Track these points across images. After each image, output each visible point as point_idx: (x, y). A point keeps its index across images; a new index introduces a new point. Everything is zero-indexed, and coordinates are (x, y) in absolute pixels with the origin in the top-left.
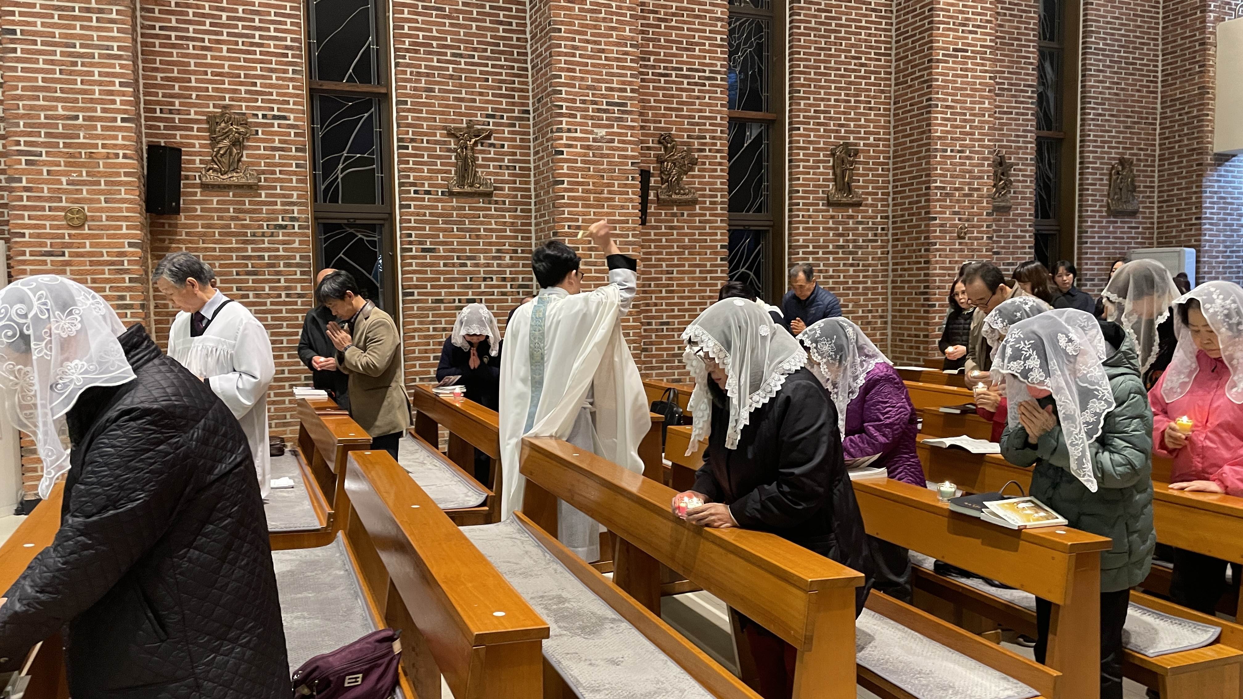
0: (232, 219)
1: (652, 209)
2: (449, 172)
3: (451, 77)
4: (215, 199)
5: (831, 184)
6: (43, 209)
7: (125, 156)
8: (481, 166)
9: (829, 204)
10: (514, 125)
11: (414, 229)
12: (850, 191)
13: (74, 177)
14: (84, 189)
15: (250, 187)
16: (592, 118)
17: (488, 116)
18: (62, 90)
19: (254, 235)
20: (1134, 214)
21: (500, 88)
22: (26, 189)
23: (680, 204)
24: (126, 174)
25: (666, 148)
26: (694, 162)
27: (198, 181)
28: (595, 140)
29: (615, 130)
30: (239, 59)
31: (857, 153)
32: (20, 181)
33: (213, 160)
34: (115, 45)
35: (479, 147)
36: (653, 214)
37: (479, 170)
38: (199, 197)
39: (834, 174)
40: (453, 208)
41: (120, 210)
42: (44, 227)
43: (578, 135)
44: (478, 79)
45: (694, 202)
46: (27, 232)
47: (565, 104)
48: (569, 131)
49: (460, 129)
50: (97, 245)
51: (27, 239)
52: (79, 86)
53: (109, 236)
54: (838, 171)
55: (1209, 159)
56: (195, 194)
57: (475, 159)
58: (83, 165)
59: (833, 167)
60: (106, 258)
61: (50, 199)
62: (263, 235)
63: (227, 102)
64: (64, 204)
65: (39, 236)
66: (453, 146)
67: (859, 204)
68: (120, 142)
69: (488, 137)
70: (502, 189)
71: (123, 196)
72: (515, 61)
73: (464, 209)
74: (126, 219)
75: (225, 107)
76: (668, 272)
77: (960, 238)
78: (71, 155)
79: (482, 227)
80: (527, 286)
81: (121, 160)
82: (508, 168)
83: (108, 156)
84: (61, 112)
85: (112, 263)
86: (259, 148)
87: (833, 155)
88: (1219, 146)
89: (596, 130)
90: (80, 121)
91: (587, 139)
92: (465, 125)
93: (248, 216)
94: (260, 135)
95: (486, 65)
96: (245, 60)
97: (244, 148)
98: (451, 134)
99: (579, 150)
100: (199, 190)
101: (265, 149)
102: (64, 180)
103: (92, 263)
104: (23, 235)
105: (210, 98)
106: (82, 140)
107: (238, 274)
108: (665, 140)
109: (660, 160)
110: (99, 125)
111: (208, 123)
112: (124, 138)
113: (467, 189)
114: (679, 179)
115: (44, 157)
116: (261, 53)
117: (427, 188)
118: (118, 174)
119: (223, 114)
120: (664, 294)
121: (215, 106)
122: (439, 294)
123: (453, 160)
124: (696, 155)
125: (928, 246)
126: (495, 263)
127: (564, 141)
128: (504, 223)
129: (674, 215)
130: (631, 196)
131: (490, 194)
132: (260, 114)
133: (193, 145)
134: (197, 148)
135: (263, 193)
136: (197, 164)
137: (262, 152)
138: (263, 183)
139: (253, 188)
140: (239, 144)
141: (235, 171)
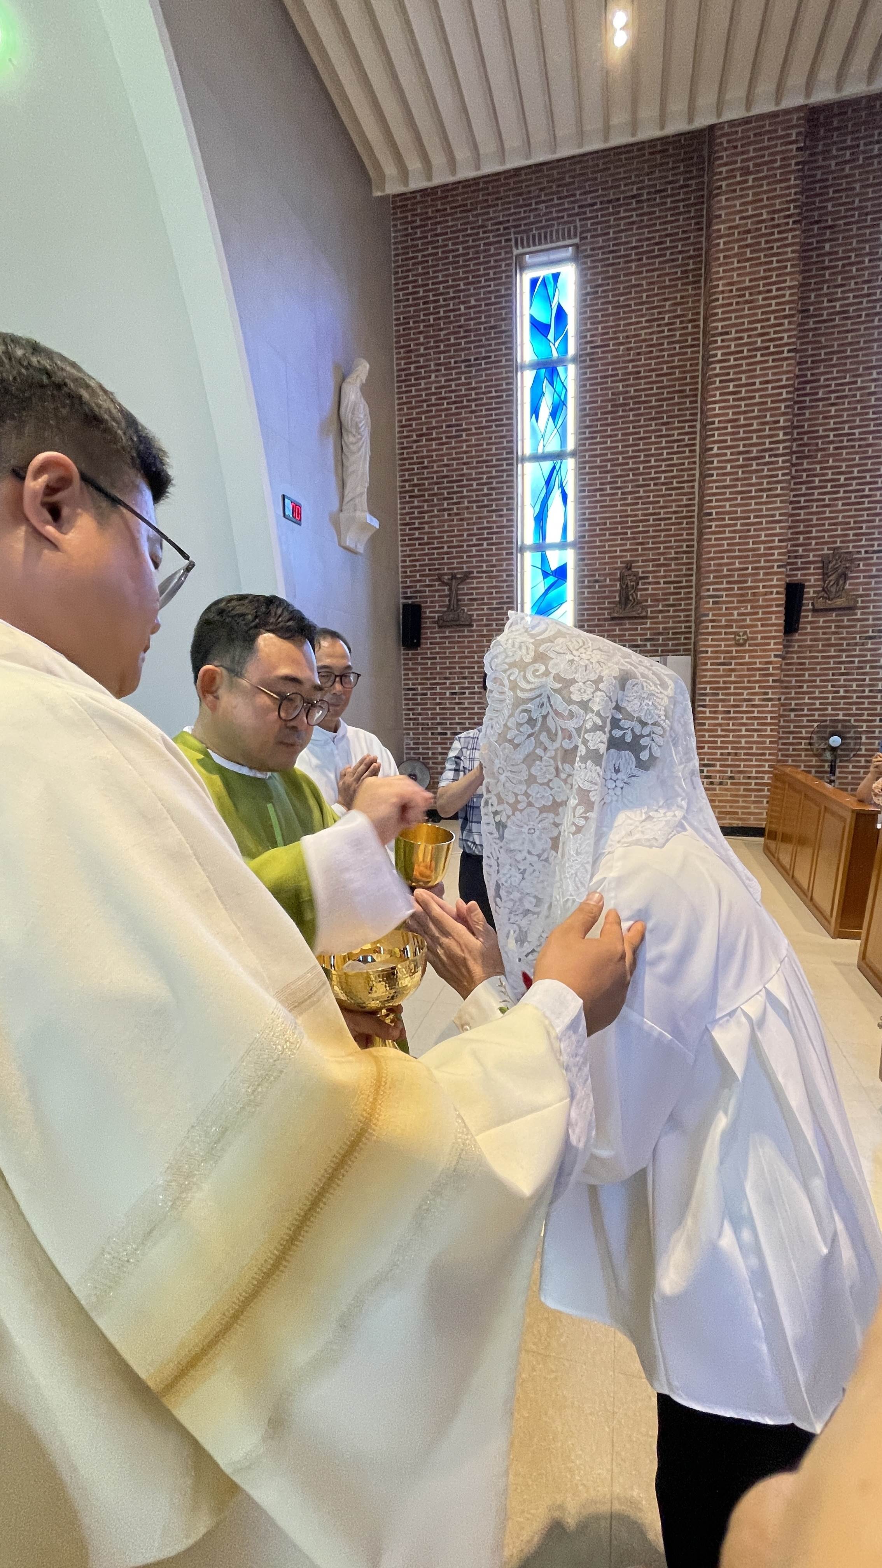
0: (834, 633)
4: (822, 620)
6: (720, 633)
7: (777, 593)
13: (743, 610)
14: (748, 618)
15: (850, 608)
18: (739, 550)
19: (848, 645)
22: (712, 621)
24: (777, 606)
32: (708, 615)
33: (823, 590)
34: (777, 513)
38: (810, 619)
41: (771, 631)
42: (720, 646)
46: (710, 650)
50: (753, 657)
51: (709, 654)
52: (751, 546)
53: (761, 651)
56: (807, 617)
58: (749, 601)
60: (758, 666)
61: (726, 627)
62: (856, 644)
63: (838, 544)
64: (734, 630)
65: (716, 652)
68: (775, 582)
71: (774, 621)
74: (774, 637)
75: (834, 549)
78: (742, 595)
81: (774, 596)
83: (766, 594)
84: (737, 566)
85: (762, 669)
86: (858, 577)
90: (750, 571)
93: (845, 630)
94: (861, 567)
96: (856, 510)
97: (846, 578)
101: (864, 577)
102: (735, 612)
103: (748, 670)
104: (707, 652)
105: (826, 543)
106: (749, 584)
107: (833, 675)
110: (761, 572)
112: (778, 580)
115: (724, 599)
118: (771, 606)
119: (834, 555)
121: (829, 549)
132: (863, 550)
133: (810, 580)
134: (812, 582)
135: (859, 612)
136: (811, 595)
137: (862, 580)
138: (859, 604)
139: (851, 609)
140: (844, 576)
141: (839, 597)
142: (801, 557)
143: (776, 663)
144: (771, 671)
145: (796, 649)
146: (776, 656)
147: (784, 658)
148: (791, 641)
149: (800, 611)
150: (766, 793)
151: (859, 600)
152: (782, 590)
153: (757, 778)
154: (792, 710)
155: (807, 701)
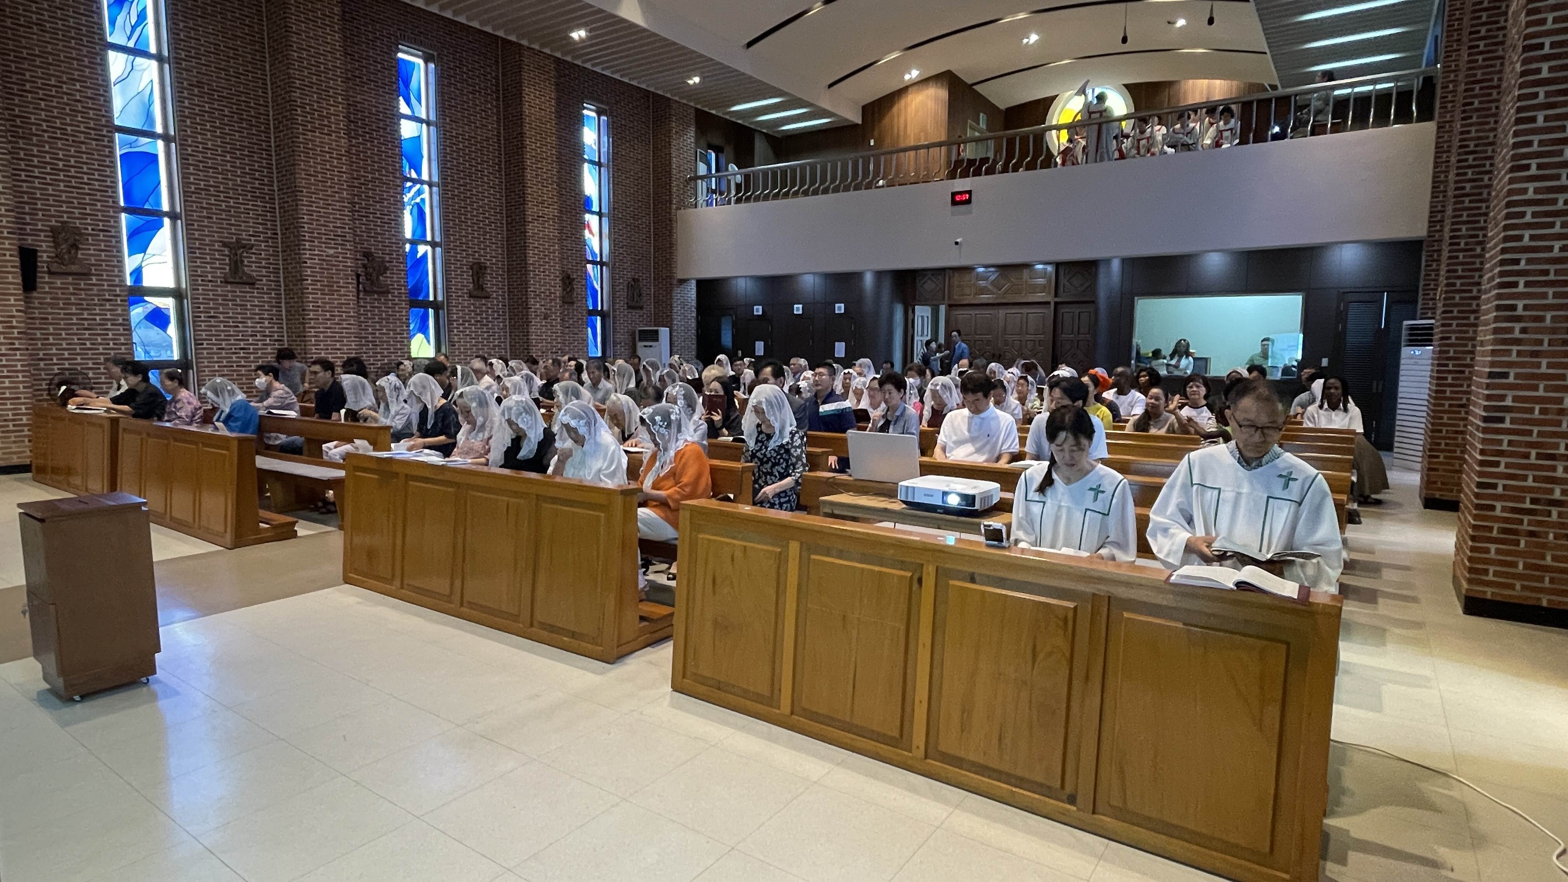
0: (73, 294)
1: (361, 296)
2: (225, 269)
3: (224, 210)
4: (59, 282)
5: (471, 286)
7: (11, 255)
8: (246, 266)
9: (471, 296)
10: (268, 242)
11: (202, 303)
12: (483, 289)
15: (84, 274)
16: (324, 243)
17: (250, 235)
19: (88, 305)
20: (641, 308)
21: (258, 219)
23: (378, 293)
24: (12, 267)
25: (368, 260)
26: (386, 269)
27: (46, 269)
28: (327, 256)
29: (339, 250)
30: (72, 192)
31: (486, 268)
33: (57, 256)
35: (245, 254)
36: (362, 299)
37: (246, 269)
38: (47, 280)
39: (473, 280)
40: (228, 291)
41: (9, 289)
43: (316, 252)
44: (243, 213)
45: (389, 293)
47: (306, 234)
48: (310, 250)
49: (232, 243)
53: (1, 305)
54: (476, 279)
55: (675, 282)
56: (44, 278)
57: (242, 261)
59: (472, 276)
62: (95, 305)
63: (65, 219)
66: (227, 253)
67: (489, 298)
68: (7, 246)
69: (251, 249)
70: (261, 280)
71: (11, 280)
72: (267, 202)
73: (235, 292)
74: (14, 294)
75: (62, 222)
76: (372, 334)
77: (545, 318)
79: (248, 304)
80: (281, 341)
81: (8, 258)
82: (264, 267)
85: (5, 322)
86: (89, 249)
87: (472, 268)
88: (680, 275)
89: (328, 250)
91: (322, 255)
92: (234, 240)
93: (83, 292)
94: (90, 241)
95: (248, 204)
96: (78, 193)
97: (77, 249)
98: (225, 245)
99: (316, 261)
100: (46, 276)
101: (94, 250)
105: (53, 216)
107: (78, 329)
108: (367, 255)
109: (364, 266)
111: (51, 231)
112: (10, 244)
113: (237, 280)
114: (378, 279)
116: (89, 189)
117: (210, 278)
118: (6, 267)
119: (63, 227)
120: (371, 347)
121: (56, 221)
122: (221, 344)
123: (227, 261)
124: (388, 265)
125: (528, 323)
126: (258, 325)
127: (308, 256)
128: (264, 302)
129: (376, 299)
130: (351, 289)
131: (253, 284)
132: (90, 228)
133: (41, 246)
134: (44, 248)
135: (94, 278)
136: (45, 258)
137: (92, 252)
138: (93, 272)
139: (86, 275)
140: (75, 246)
141: (73, 263)
142: (29, 224)
143: (20, 316)
144: (14, 324)
145: (37, 305)
146: (17, 311)
147: (26, 313)
148: (30, 298)
149: (35, 272)
150: (27, 433)
151: (93, 268)
152: (15, 253)
153: (14, 420)
154: (41, 359)
155: (54, 351)
